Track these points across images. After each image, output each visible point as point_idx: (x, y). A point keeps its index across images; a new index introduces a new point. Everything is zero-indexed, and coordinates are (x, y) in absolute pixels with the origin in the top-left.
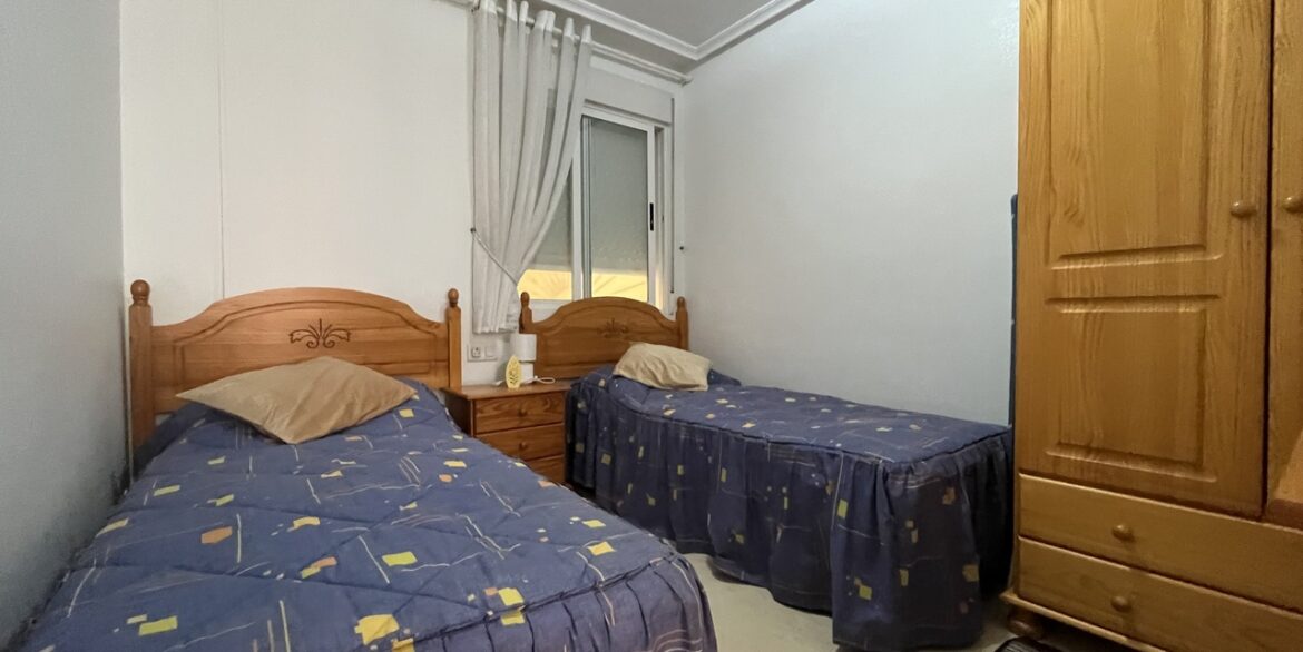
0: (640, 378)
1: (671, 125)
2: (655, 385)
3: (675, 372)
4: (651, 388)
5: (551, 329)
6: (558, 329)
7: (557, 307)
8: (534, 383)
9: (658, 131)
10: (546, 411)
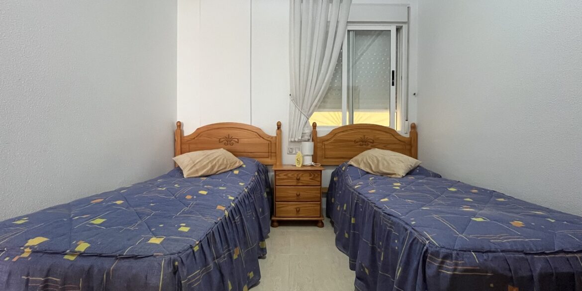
0: (362, 167)
1: (407, 23)
2: (370, 171)
3: (383, 164)
4: (368, 173)
5: (328, 140)
6: (332, 141)
7: (331, 130)
8: (312, 166)
9: (398, 30)
10: (310, 179)
